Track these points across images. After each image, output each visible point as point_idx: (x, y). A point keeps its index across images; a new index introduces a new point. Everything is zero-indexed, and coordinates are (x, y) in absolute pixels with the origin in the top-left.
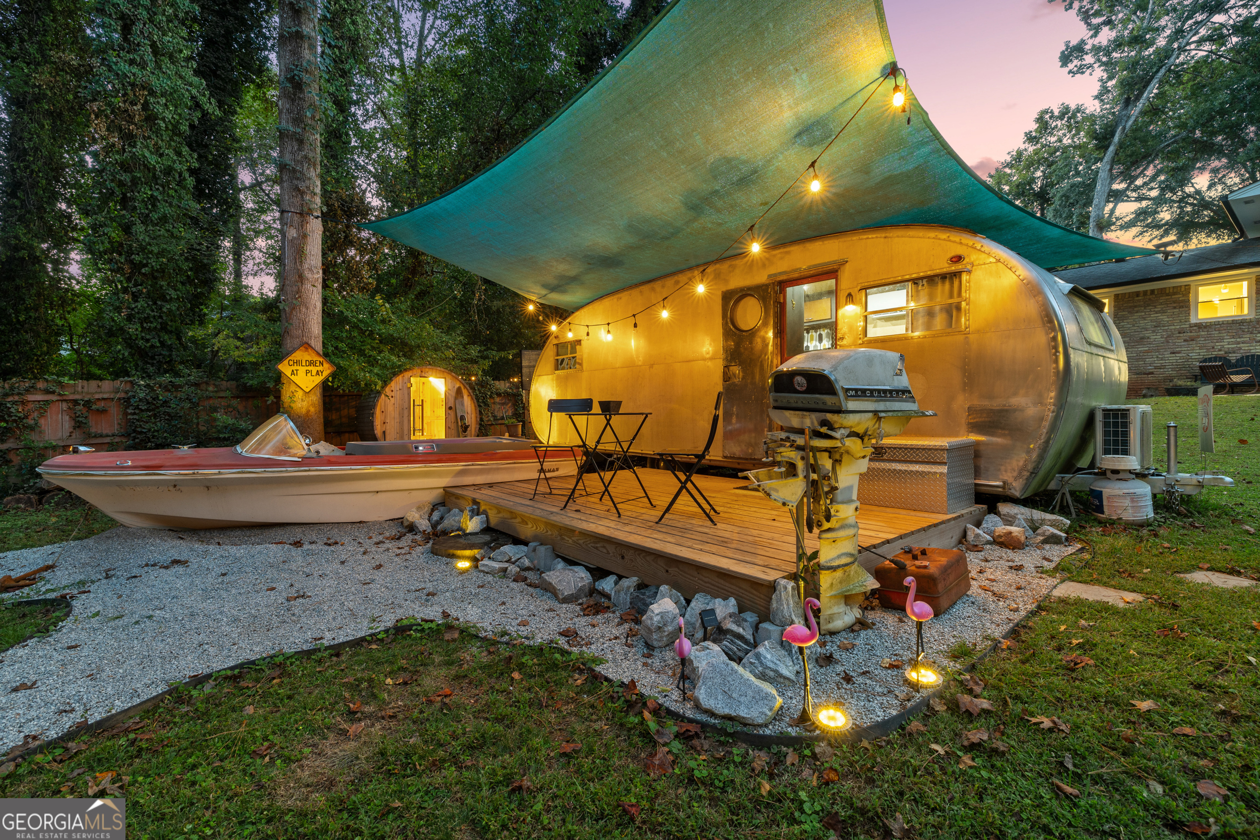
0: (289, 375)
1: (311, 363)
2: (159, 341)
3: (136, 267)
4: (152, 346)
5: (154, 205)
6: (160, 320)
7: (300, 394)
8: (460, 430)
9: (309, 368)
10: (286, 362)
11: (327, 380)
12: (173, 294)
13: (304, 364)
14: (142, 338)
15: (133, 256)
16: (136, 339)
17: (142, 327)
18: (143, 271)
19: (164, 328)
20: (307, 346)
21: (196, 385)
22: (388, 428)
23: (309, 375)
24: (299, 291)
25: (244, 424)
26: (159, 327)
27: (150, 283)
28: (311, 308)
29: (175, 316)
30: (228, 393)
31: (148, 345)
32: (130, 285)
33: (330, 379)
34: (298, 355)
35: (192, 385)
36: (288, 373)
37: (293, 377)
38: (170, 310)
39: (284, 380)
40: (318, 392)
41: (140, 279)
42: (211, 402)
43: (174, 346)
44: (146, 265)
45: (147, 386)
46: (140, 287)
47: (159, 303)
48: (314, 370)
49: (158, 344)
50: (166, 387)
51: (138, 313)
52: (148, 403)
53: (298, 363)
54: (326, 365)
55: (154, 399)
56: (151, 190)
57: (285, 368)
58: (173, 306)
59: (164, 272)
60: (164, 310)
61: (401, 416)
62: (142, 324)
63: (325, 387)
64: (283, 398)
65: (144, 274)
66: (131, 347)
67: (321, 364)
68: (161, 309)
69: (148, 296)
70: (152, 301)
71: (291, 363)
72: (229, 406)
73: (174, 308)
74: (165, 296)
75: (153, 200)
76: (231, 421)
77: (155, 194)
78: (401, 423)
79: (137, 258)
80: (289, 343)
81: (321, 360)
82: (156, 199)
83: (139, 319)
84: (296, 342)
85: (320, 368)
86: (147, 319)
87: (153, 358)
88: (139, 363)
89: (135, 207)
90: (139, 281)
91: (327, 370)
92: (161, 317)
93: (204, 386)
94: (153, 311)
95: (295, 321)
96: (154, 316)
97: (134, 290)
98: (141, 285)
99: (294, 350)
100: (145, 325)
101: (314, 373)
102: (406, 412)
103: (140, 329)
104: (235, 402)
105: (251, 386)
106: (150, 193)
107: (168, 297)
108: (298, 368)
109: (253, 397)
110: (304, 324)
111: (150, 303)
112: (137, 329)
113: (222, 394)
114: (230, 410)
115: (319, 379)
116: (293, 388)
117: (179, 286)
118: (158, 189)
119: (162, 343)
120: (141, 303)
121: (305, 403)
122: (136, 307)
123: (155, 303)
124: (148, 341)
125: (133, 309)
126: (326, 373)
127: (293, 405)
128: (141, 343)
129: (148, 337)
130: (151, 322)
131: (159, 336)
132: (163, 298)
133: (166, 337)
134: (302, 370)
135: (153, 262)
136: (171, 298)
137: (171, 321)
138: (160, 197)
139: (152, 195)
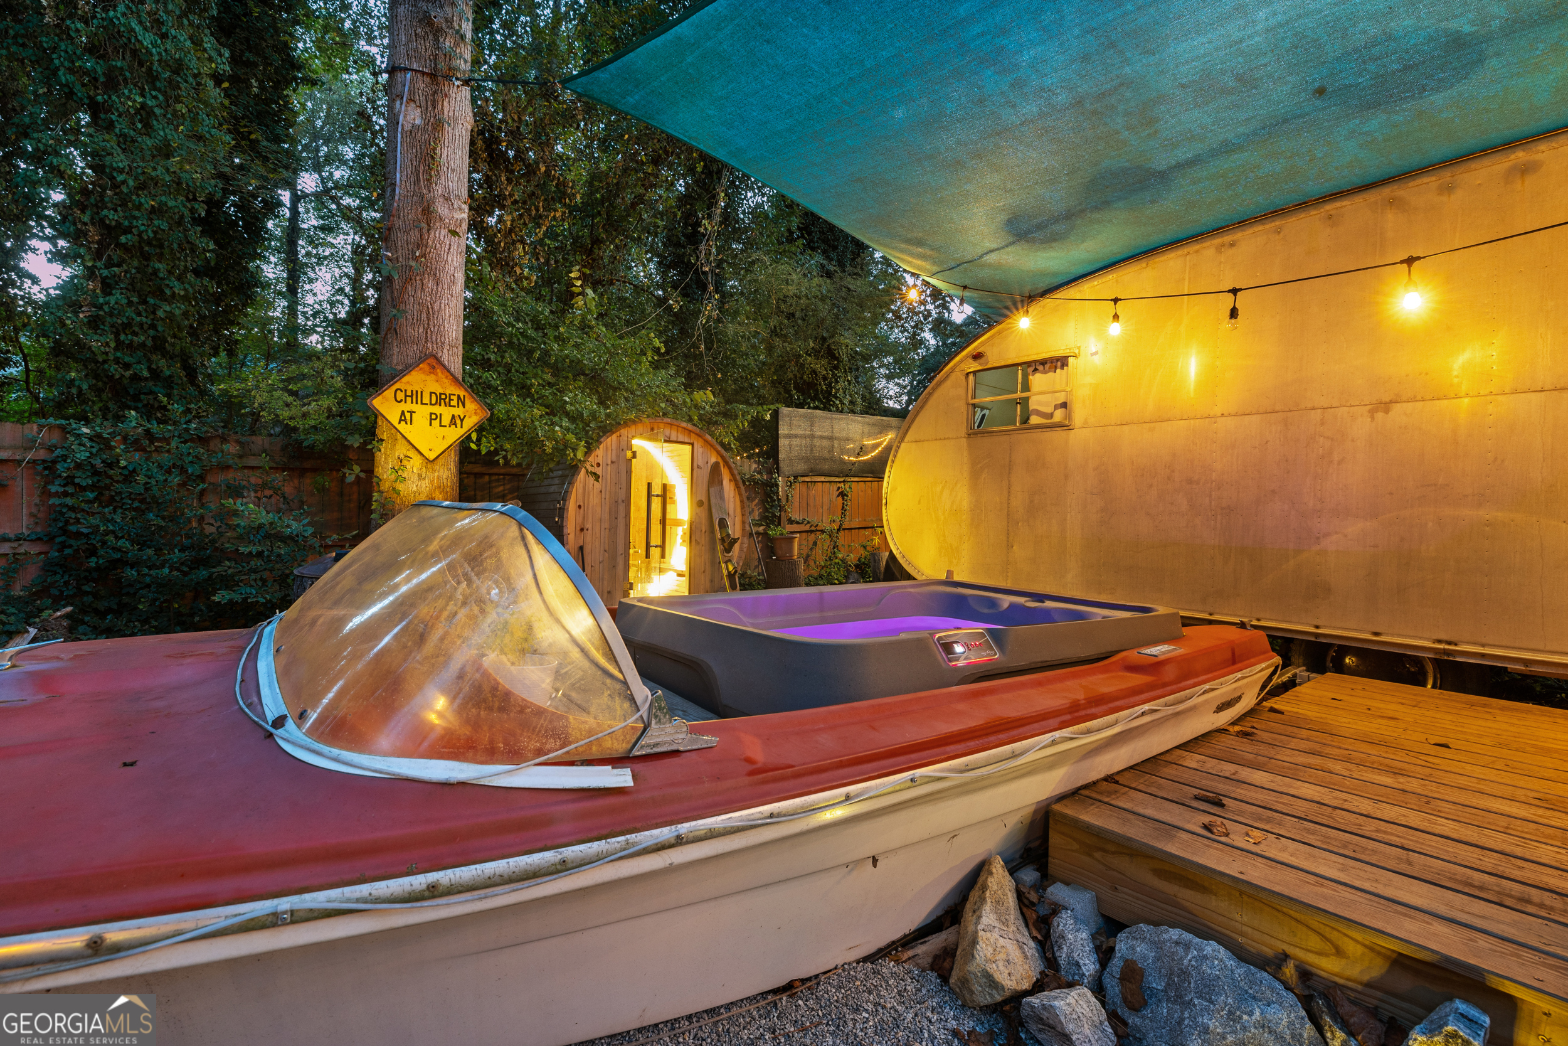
0: (395, 422)
1: (442, 399)
2: (149, 369)
3: (111, 232)
4: (136, 378)
5: (147, 125)
6: (152, 332)
7: (415, 464)
8: (719, 547)
9: (437, 409)
10: (389, 393)
11: (469, 438)
12: (179, 290)
13: (426, 400)
14: (117, 361)
15: (105, 212)
16: (105, 362)
17: (117, 340)
18: (123, 239)
19: (159, 346)
20: (433, 362)
21: (202, 440)
22: (589, 539)
23: (436, 423)
24: (421, 244)
25: (294, 525)
26: (149, 343)
27: (136, 263)
28: (446, 281)
29: (180, 329)
30: (263, 461)
31: (128, 374)
32: (99, 264)
33: (474, 436)
34: (415, 380)
35: (192, 440)
36: (394, 418)
37: (402, 427)
38: (170, 316)
39: (383, 432)
40: (452, 460)
41: (116, 254)
42: (231, 475)
43: (176, 380)
44: (128, 231)
45: (96, 438)
46: (115, 269)
47: (151, 301)
48: (447, 413)
49: (146, 374)
50: (136, 441)
51: (111, 315)
52: (96, 473)
53: (414, 396)
54: (471, 406)
55: (110, 466)
56: (143, 96)
57: (386, 405)
58: (178, 309)
59: (161, 246)
60: (160, 313)
61: (614, 516)
62: (117, 335)
63: (465, 452)
64: (378, 470)
65: (125, 247)
66: (97, 377)
67: (462, 402)
68: (154, 313)
69: (132, 287)
70: (140, 296)
71: (400, 396)
72: (264, 486)
73: (177, 312)
74: (162, 292)
75: (145, 114)
76: (264, 517)
77: (149, 103)
78: (613, 530)
79: (111, 216)
80: (396, 355)
81: (462, 393)
82: (150, 113)
83: (112, 326)
84: (412, 351)
85: (458, 411)
86: (127, 326)
87: (136, 398)
88: (111, 405)
89: (112, 123)
90: (116, 259)
91: (472, 414)
92: (153, 326)
93: (215, 444)
94: (139, 314)
95: (411, 307)
96: (141, 325)
97: (105, 273)
98: (119, 265)
99: (407, 369)
100: (122, 337)
101: (446, 420)
102: (622, 507)
103: (113, 345)
104: (278, 478)
105: (312, 447)
106: (139, 99)
107: (168, 292)
108: (414, 407)
109: (314, 470)
110: (430, 313)
111: (135, 300)
112: (107, 344)
113: (252, 461)
114: (268, 492)
115: (454, 434)
116: (401, 450)
117: (190, 276)
118: (155, 97)
119: (155, 374)
120: (117, 297)
121: (425, 484)
122: (107, 303)
123: (145, 302)
124: (127, 366)
125: (100, 307)
126: (471, 422)
127: (400, 487)
128: (114, 369)
129: (127, 359)
130: (135, 334)
131: (149, 360)
132: (159, 293)
133: (162, 363)
134: (422, 412)
135: (140, 224)
136: (174, 295)
137: (175, 336)
138: (157, 111)
139: (143, 106)
